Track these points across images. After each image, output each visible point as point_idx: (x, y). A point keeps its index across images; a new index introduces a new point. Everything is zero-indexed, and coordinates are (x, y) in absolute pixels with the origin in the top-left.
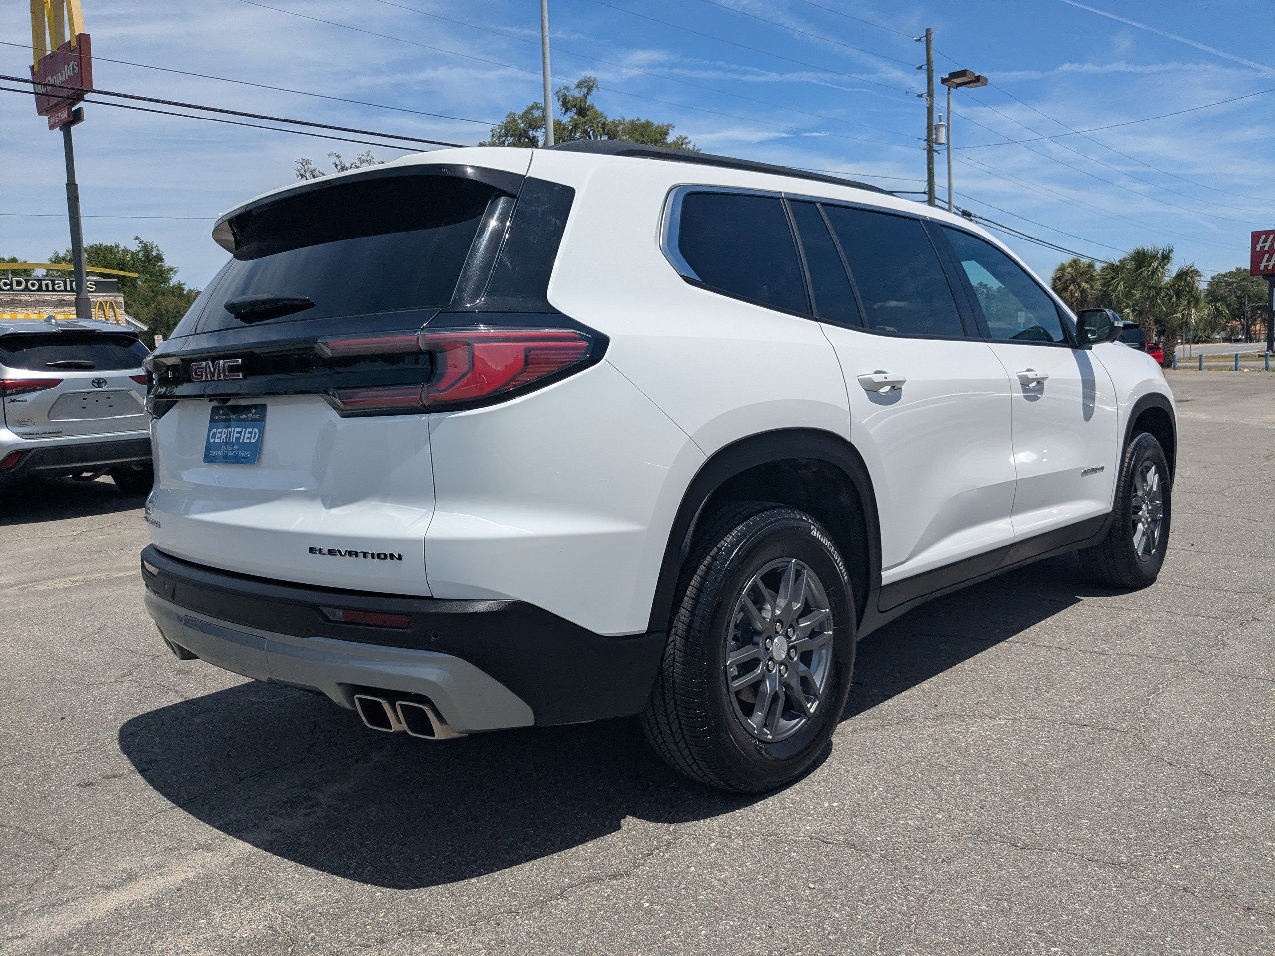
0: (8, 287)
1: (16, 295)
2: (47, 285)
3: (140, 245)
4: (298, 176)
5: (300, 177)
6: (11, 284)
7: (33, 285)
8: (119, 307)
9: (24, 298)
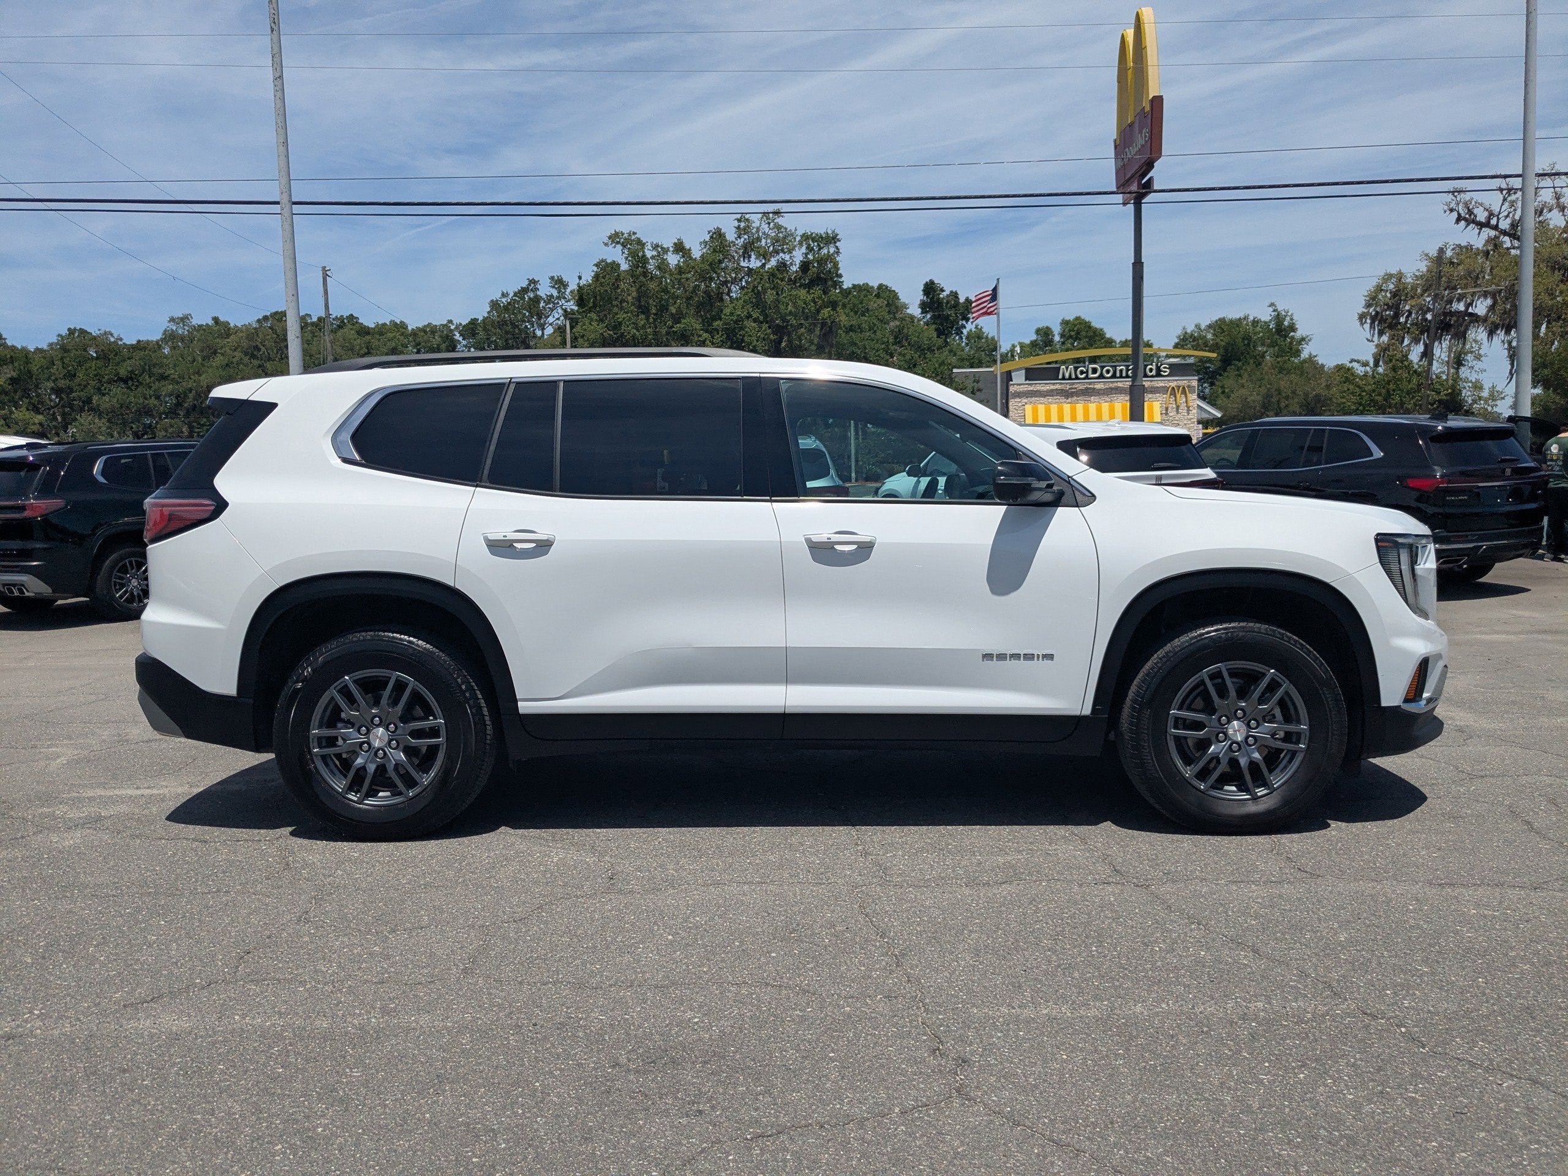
0: (1083, 376)
1: (1090, 383)
2: (1121, 371)
3: (1273, 314)
4: (1445, 212)
5: (1448, 212)
6: (1087, 372)
7: (1108, 372)
8: (1192, 391)
9: (1098, 386)
